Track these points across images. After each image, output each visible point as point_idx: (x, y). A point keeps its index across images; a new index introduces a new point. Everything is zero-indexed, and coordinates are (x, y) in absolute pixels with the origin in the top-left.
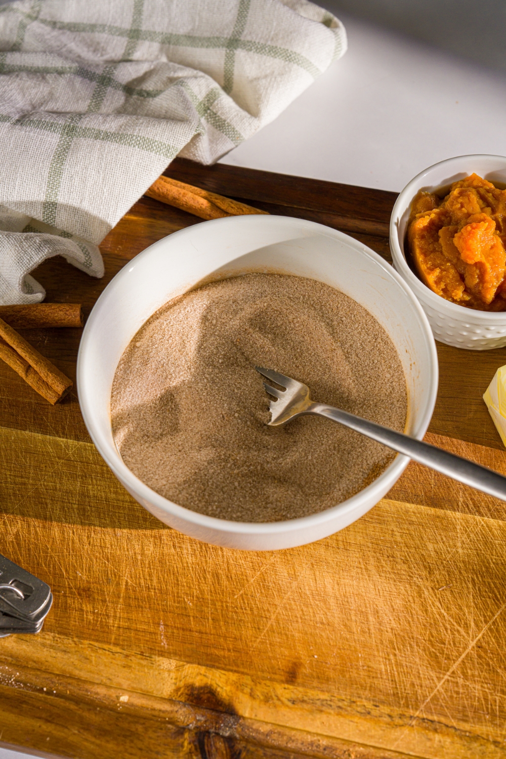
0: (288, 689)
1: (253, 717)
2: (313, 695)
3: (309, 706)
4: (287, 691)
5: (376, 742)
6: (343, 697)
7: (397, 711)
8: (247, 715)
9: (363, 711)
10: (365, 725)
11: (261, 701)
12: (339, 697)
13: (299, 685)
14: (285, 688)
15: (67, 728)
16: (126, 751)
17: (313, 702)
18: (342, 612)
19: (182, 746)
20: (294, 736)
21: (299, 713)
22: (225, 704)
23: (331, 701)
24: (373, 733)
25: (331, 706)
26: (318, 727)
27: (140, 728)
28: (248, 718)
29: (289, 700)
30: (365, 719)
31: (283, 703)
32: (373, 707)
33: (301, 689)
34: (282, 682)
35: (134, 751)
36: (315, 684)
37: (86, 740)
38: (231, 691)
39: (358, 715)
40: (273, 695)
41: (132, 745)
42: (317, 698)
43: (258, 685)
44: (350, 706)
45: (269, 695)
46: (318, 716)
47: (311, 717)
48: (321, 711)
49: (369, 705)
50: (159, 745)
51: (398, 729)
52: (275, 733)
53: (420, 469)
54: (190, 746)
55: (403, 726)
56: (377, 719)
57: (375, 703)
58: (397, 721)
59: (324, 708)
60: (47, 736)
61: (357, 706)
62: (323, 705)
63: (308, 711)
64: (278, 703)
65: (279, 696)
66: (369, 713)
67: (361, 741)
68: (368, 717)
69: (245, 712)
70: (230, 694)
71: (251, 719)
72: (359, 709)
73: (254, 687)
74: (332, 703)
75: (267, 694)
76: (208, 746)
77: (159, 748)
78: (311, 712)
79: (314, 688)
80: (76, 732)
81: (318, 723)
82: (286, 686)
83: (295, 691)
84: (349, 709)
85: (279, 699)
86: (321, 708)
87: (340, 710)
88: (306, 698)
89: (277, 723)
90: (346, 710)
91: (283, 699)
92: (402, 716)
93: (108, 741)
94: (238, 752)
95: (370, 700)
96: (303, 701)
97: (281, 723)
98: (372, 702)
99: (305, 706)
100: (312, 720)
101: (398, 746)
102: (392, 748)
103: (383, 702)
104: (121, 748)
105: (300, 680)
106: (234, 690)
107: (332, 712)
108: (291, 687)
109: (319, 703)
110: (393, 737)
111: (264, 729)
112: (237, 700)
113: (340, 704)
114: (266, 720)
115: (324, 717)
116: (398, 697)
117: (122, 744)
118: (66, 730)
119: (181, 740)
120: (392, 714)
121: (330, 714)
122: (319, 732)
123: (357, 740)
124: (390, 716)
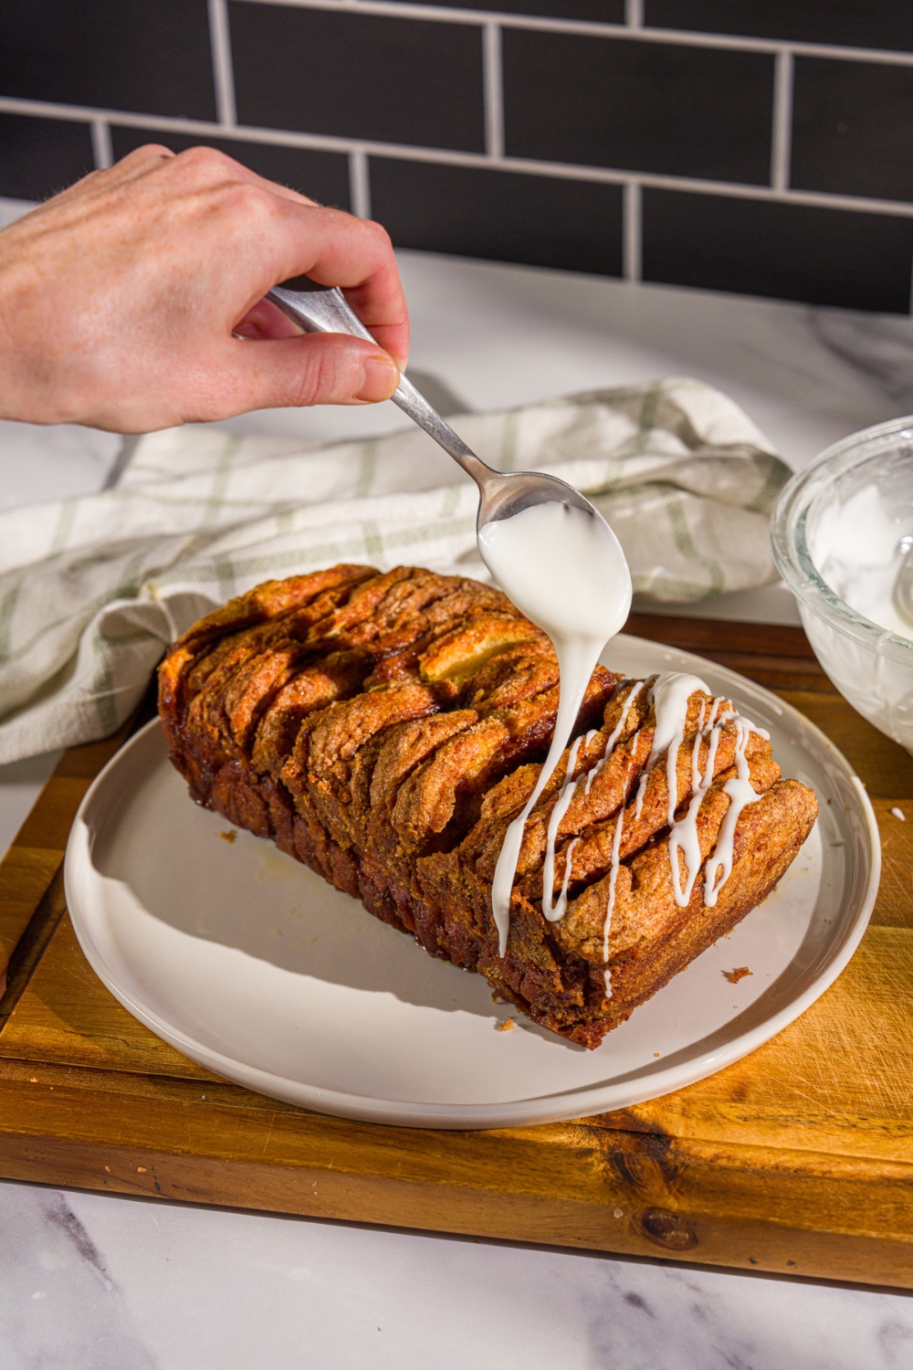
0: (736, 1107)
1: (690, 1136)
2: (771, 1111)
3: (768, 1122)
4: (733, 1109)
5: (868, 1153)
6: (816, 1113)
7: (892, 1123)
8: (680, 1133)
9: (845, 1124)
10: (849, 1138)
11: (698, 1119)
12: (810, 1112)
13: (750, 1102)
14: (731, 1107)
15: (424, 1153)
16: (513, 1172)
17: (774, 1119)
18: (802, 1032)
19: (592, 1164)
20: (750, 1159)
21: (755, 1129)
22: (648, 1125)
23: (799, 1116)
24: (863, 1144)
25: (799, 1121)
26: (784, 1142)
27: (530, 1152)
28: (682, 1138)
29: (738, 1117)
30: (850, 1132)
31: (729, 1120)
32: (859, 1121)
33: (754, 1107)
34: (727, 1101)
35: (524, 1172)
36: (774, 1100)
37: (456, 1164)
38: (654, 1111)
39: (840, 1128)
40: (715, 1113)
41: (521, 1166)
42: (779, 1114)
43: (693, 1105)
44: (827, 1121)
45: (710, 1113)
46: (782, 1131)
47: (772, 1132)
48: (786, 1126)
49: (854, 1119)
50: (560, 1165)
51: (898, 1140)
52: (723, 1158)
53: (895, 893)
54: (602, 1166)
55: (904, 1136)
56: (867, 1132)
57: (861, 1117)
58: (895, 1132)
59: (789, 1124)
60: (398, 1162)
61: (836, 1119)
62: (787, 1121)
63: (768, 1127)
64: (722, 1120)
65: (725, 1114)
66: (854, 1126)
67: (846, 1153)
68: (854, 1129)
69: (678, 1132)
70: (654, 1115)
71: (687, 1139)
72: (840, 1123)
73: (687, 1107)
74: (800, 1119)
75: (707, 1113)
76: (629, 1164)
77: (560, 1168)
78: (772, 1128)
79: (772, 1105)
80: (439, 1156)
81: (784, 1137)
82: (733, 1104)
83: (746, 1108)
84: (826, 1123)
85: (724, 1117)
86: (784, 1123)
87: (813, 1125)
88: (761, 1115)
89: (725, 1140)
90: (821, 1124)
91: (731, 1117)
92: (900, 1128)
93: (486, 1164)
94: (672, 1168)
95: (854, 1114)
96: (759, 1118)
97: (729, 1141)
98: (857, 1116)
99: (762, 1122)
100: (773, 1135)
101: (900, 1156)
102: (893, 1159)
103: (873, 1116)
104: (506, 1169)
105: (752, 1097)
106: (658, 1110)
107: (802, 1127)
108: (740, 1105)
109: (782, 1118)
110: (893, 1147)
111: (708, 1152)
112: (665, 1120)
113: (813, 1119)
114: (708, 1138)
115: (791, 1132)
116: (895, 1110)
117: (507, 1166)
118: (424, 1156)
119: (590, 1160)
120: (887, 1126)
121: (799, 1128)
122: (786, 1146)
123: (840, 1152)
124: (884, 1128)
